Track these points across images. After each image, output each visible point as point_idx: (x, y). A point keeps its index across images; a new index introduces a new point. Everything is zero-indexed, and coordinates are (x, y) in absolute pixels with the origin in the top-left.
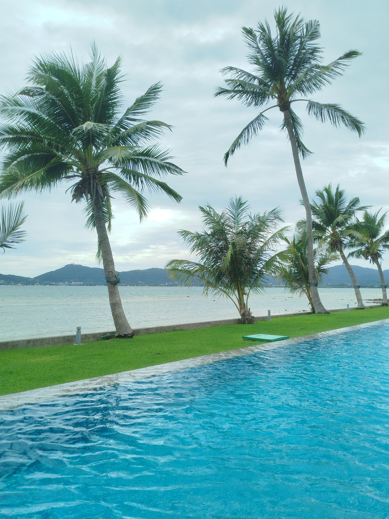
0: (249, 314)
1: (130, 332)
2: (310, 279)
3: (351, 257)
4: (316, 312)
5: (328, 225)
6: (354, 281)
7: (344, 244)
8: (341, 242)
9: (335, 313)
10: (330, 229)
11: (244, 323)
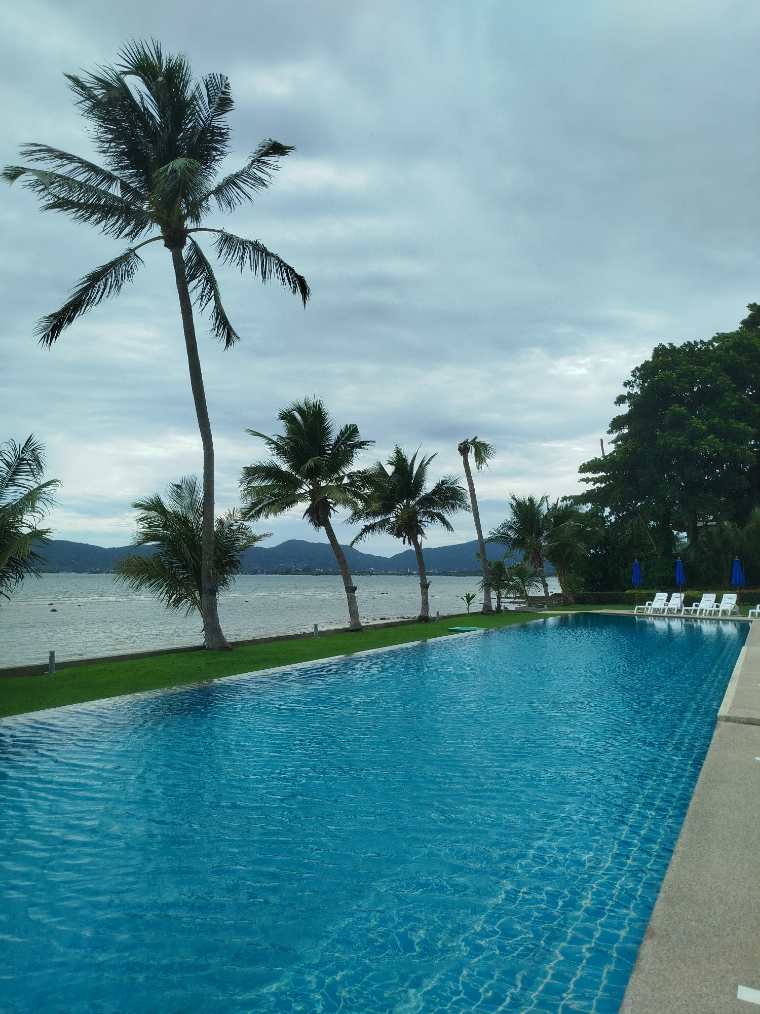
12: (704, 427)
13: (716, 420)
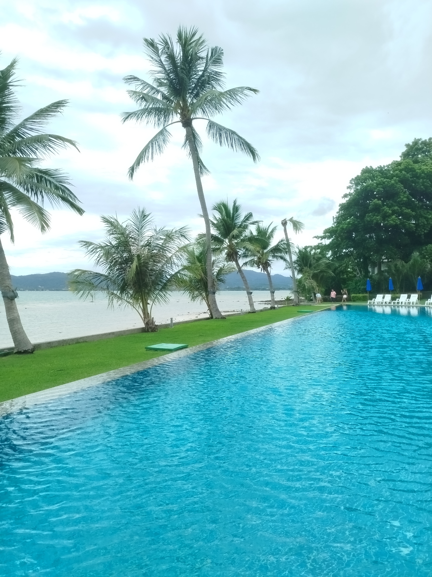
0: (153, 323)
1: (30, 347)
2: (209, 287)
3: (245, 266)
4: (214, 317)
5: (225, 237)
6: (247, 288)
7: (239, 255)
8: (237, 253)
9: (230, 318)
10: (227, 241)
11: (148, 331)
12: (390, 212)
13: (396, 208)
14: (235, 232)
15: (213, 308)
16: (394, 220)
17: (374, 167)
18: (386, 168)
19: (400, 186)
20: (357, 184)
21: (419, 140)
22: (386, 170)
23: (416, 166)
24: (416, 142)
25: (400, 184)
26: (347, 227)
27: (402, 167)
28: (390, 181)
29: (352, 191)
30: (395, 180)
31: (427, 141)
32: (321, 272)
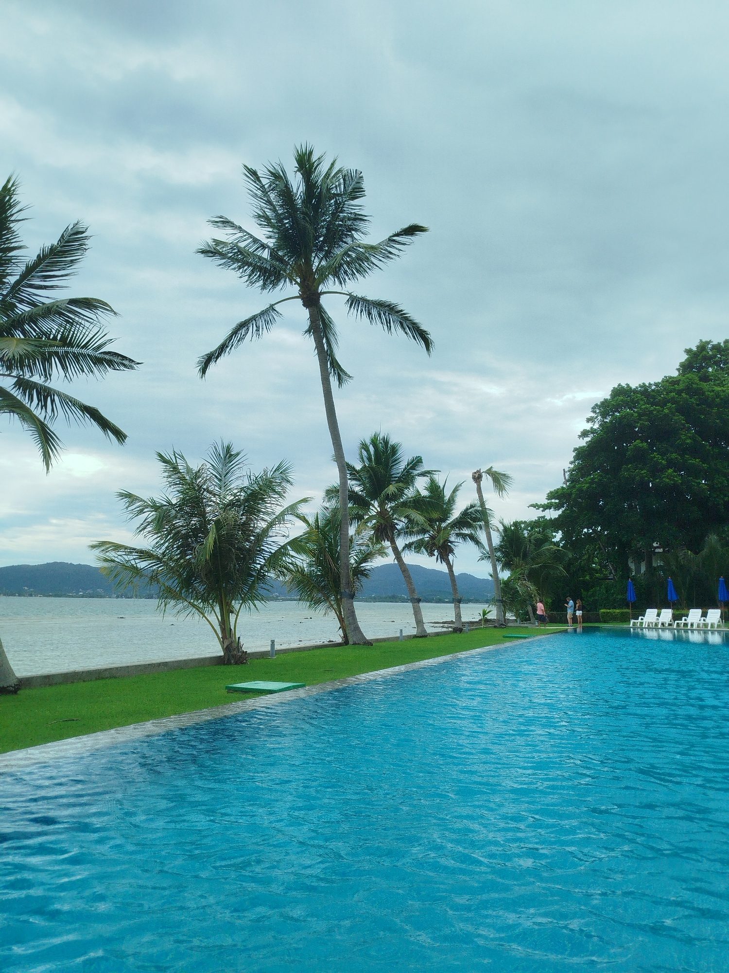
0: (239, 646)
1: (12, 682)
2: (342, 585)
3: (407, 552)
4: (351, 642)
5: (374, 498)
6: (412, 591)
7: (397, 529)
8: (393, 527)
9: (381, 644)
10: (376, 504)
11: (229, 663)
12: (664, 462)
13: (674, 456)
14: (392, 489)
15: (350, 624)
16: (670, 476)
17: (633, 387)
18: (653, 387)
19: (679, 418)
20: (604, 415)
21: (708, 343)
22: (653, 391)
23: (705, 386)
24: (702, 347)
25: (678, 416)
26: (588, 488)
27: (682, 386)
28: (661, 409)
29: (596, 426)
30: (670, 409)
31: (722, 344)
32: (544, 567)
